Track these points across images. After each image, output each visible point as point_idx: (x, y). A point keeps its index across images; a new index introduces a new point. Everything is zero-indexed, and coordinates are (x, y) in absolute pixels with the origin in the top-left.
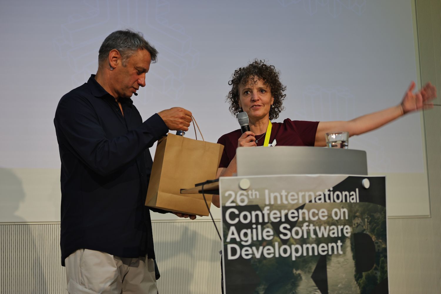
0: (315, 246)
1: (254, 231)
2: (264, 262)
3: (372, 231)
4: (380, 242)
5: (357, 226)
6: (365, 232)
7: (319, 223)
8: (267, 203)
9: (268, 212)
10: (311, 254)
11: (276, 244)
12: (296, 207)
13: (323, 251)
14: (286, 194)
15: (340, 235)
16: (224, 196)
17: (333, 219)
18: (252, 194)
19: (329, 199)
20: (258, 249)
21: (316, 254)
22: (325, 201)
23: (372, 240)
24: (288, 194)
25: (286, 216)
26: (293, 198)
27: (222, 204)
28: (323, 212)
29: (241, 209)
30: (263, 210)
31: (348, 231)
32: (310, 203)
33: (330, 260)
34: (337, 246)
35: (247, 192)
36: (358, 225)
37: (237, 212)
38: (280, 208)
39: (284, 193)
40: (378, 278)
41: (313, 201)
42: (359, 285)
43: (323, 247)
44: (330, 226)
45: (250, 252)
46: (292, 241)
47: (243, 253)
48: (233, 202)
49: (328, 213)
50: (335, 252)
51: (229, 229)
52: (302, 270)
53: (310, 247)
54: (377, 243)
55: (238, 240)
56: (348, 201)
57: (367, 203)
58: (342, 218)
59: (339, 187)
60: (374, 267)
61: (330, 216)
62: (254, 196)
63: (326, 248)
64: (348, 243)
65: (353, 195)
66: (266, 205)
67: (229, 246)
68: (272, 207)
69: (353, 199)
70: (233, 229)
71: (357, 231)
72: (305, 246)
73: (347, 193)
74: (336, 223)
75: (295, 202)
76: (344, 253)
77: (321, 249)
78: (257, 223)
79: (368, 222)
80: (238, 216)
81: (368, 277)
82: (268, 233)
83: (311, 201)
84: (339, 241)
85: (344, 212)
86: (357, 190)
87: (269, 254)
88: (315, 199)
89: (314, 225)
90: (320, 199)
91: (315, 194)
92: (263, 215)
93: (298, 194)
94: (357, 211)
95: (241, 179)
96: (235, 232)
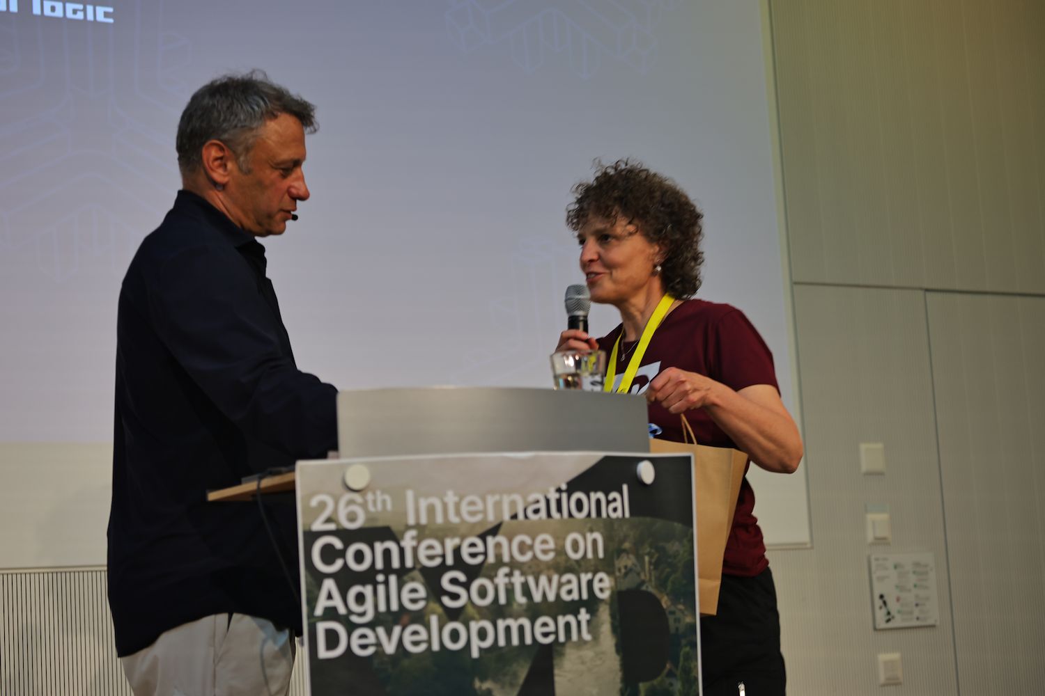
0: (525, 622)
1: (381, 589)
2: (406, 662)
3: (662, 584)
4: (680, 610)
5: (626, 574)
6: (644, 588)
7: (535, 568)
8: (411, 521)
9: (414, 543)
10: (515, 641)
11: (434, 620)
12: (481, 530)
13: (546, 635)
14: (456, 499)
15: (585, 596)
16: (307, 508)
17: (568, 559)
18: (375, 502)
19: (559, 509)
20: (389, 633)
21: (528, 641)
22: (549, 515)
23: (661, 606)
24: (461, 498)
25: (457, 551)
26: (472, 508)
27: (304, 525)
28: (544, 542)
29: (348, 536)
30: (402, 538)
31: (604, 585)
32: (514, 521)
33: (562, 654)
34: (579, 623)
35: (364, 496)
36: (628, 571)
37: (338, 544)
38: (441, 534)
39: (451, 498)
40: (677, 695)
41: (521, 516)
43: (545, 625)
44: (561, 574)
46: (470, 610)
47: (355, 642)
48: (329, 520)
49: (556, 544)
50: (575, 637)
51: (319, 586)
52: (496, 680)
53: (514, 624)
54: (673, 613)
55: (342, 610)
56: (604, 515)
57: (648, 519)
58: (590, 555)
59: (583, 482)
60: (665, 671)
61: (560, 551)
62: (380, 507)
63: (552, 628)
64: (604, 614)
65: (615, 500)
66: (408, 528)
67: (321, 627)
68: (422, 532)
69: (615, 510)
70: (329, 584)
71: (626, 584)
72: (501, 624)
73: (601, 495)
74: (574, 568)
75: (479, 518)
76: (596, 638)
77: (541, 630)
78: (388, 570)
79: (650, 563)
80: (342, 554)
81: (652, 694)
82: (413, 594)
83: (514, 517)
84: (583, 611)
85: (595, 542)
86: (625, 488)
87: (416, 643)
88: (525, 510)
89: (523, 574)
90: (536, 511)
91: (524, 498)
92: (402, 551)
93: (484, 501)
94: (625, 538)
95: (349, 465)
96: (336, 594)
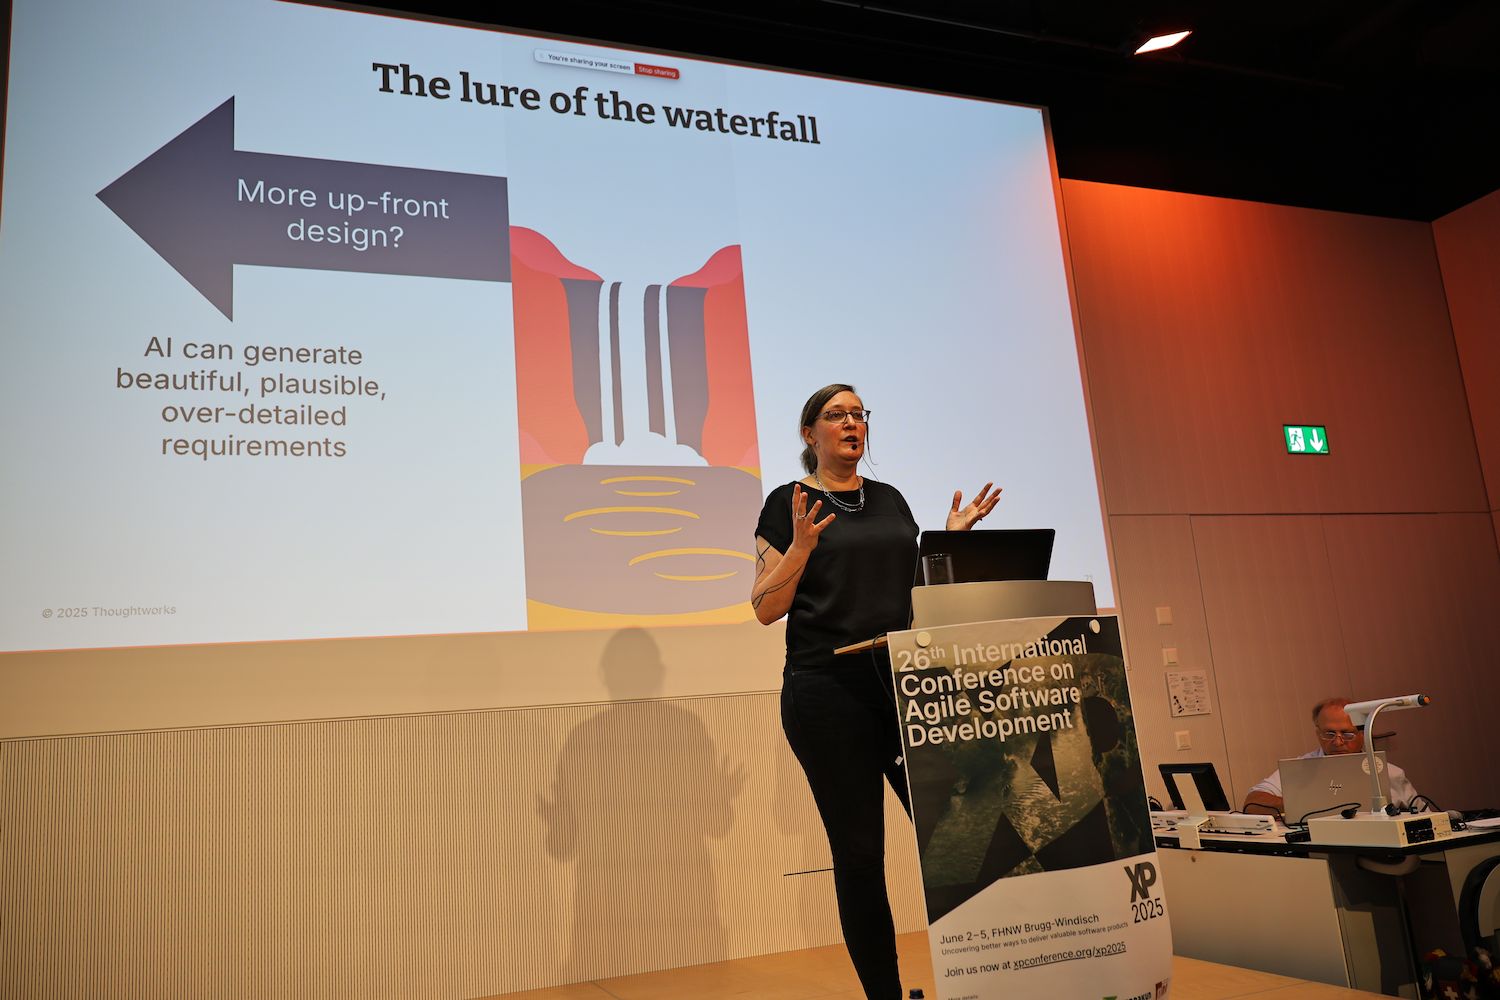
0: (1031, 719)
1: (943, 703)
2: (962, 746)
3: (1110, 693)
4: (1122, 708)
5: (1088, 688)
6: (1099, 696)
7: (1034, 687)
8: (958, 663)
9: (961, 676)
10: (1026, 731)
11: (976, 720)
12: (999, 666)
13: (1044, 726)
14: (983, 648)
15: (1066, 702)
17: (1053, 680)
18: (935, 653)
19: (1045, 651)
20: (950, 730)
21: (1034, 730)
22: (1039, 654)
23: (1111, 706)
24: (986, 648)
25: (986, 679)
26: (993, 653)
28: (1037, 670)
29: (921, 674)
30: (953, 673)
31: (1076, 695)
32: (1018, 660)
33: (1056, 737)
34: (1064, 718)
36: (1090, 686)
37: (916, 679)
38: (976, 669)
39: (980, 648)
40: (1127, 760)
41: (1022, 656)
42: (1100, 772)
43: (1043, 720)
44: (1050, 690)
45: (940, 734)
46: (997, 713)
47: (931, 736)
48: (909, 666)
49: (1045, 672)
50: (1062, 726)
51: (907, 704)
52: (1016, 755)
53: (1024, 721)
54: (1117, 710)
55: (922, 718)
56: (1072, 653)
57: (1098, 654)
58: (1066, 677)
59: (1057, 634)
60: (1117, 746)
61: (1048, 675)
62: (938, 656)
63: (1048, 722)
64: (1078, 712)
65: (1077, 644)
66: (956, 667)
67: (910, 728)
68: (965, 669)
69: (1078, 649)
70: (913, 703)
71: (1088, 694)
72: (1016, 721)
73: (1068, 641)
74: (1058, 685)
75: (998, 658)
76: (1075, 726)
77: (1041, 723)
78: (946, 692)
79: (1102, 681)
80: (919, 684)
81: (1110, 760)
82: (963, 706)
83: (1018, 657)
84: (1066, 710)
85: (1068, 669)
86: (1083, 636)
87: (967, 735)
88: (1024, 652)
89: (1027, 690)
90: (1031, 653)
91: (1024, 646)
92: (954, 681)
93: (1000, 648)
94: (1085, 666)
95: (918, 632)
96: (917, 708)
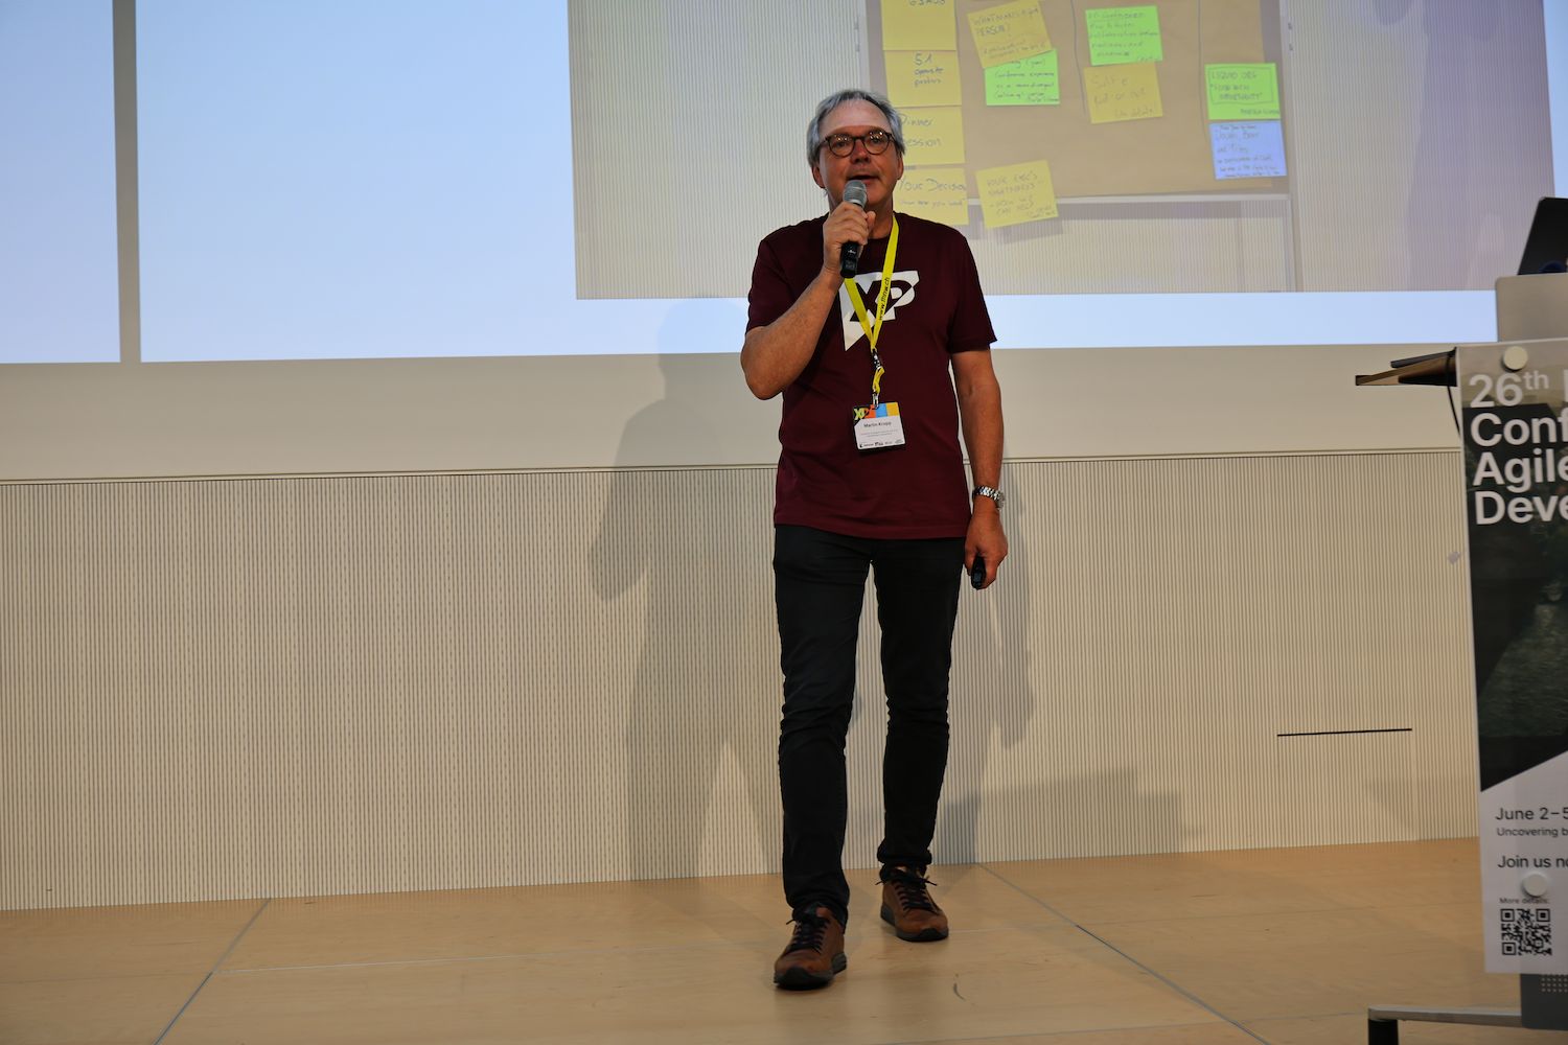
1: (1538, 461)
16: (1466, 386)
18: (1532, 381)
20: (1546, 503)
27: (1463, 403)
29: (1505, 413)
30: (1559, 415)
35: (1521, 376)
37: (1496, 420)
48: (1487, 398)
55: (1500, 481)
62: (1537, 385)
67: (1480, 496)
70: (1487, 457)
80: (1500, 429)
92: (1559, 427)
95: (1507, 347)
96: (1493, 465)
